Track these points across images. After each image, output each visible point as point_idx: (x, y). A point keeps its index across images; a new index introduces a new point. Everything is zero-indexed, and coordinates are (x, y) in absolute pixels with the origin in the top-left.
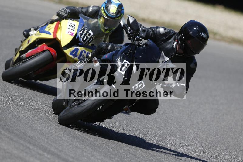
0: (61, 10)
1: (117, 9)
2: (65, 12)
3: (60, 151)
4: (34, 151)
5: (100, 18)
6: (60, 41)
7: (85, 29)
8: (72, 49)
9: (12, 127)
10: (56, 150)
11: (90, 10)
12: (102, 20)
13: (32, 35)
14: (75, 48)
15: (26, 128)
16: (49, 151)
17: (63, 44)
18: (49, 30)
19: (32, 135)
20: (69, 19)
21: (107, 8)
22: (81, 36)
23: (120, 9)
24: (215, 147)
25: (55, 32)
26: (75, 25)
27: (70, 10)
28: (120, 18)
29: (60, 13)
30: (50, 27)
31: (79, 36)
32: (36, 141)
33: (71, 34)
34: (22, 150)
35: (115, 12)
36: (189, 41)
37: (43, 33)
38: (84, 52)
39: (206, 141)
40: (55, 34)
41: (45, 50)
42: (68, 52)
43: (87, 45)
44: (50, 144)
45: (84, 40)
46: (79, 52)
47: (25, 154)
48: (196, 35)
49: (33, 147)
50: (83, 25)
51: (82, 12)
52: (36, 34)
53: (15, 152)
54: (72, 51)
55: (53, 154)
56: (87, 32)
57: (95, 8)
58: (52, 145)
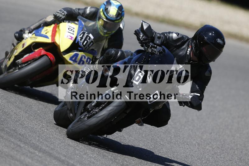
0: (58, 11)
1: (117, 11)
2: (63, 14)
3: (52, 149)
4: (25, 149)
5: (99, 20)
6: (59, 46)
7: (85, 33)
8: (72, 54)
9: (2, 124)
10: (47, 148)
11: (88, 11)
12: (101, 22)
13: (27, 38)
14: (75, 53)
15: (17, 126)
16: (41, 149)
17: (62, 49)
18: (46, 33)
19: (23, 133)
20: (67, 22)
21: (106, 10)
22: (81, 40)
23: (120, 11)
24: (210, 145)
25: (54, 35)
26: (74, 28)
27: (67, 11)
28: (120, 20)
29: (58, 15)
30: (47, 30)
31: (79, 40)
32: (28, 139)
33: (70, 38)
34: (13, 149)
35: (115, 15)
36: (204, 48)
37: (40, 36)
38: (84, 57)
39: (202, 139)
40: (53, 37)
41: (43, 55)
42: (67, 57)
43: (87, 50)
44: (41, 142)
45: (84, 44)
46: (79, 57)
47: (15, 152)
48: (211, 41)
49: (24, 145)
50: (83, 28)
51: (79, 14)
52: (31, 38)
53: (5, 150)
54: (71, 56)
55: (44, 152)
56: (87, 36)
57: (93, 10)
58: (43, 143)
